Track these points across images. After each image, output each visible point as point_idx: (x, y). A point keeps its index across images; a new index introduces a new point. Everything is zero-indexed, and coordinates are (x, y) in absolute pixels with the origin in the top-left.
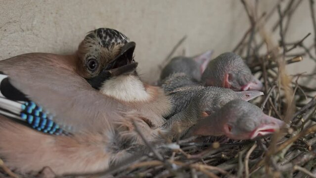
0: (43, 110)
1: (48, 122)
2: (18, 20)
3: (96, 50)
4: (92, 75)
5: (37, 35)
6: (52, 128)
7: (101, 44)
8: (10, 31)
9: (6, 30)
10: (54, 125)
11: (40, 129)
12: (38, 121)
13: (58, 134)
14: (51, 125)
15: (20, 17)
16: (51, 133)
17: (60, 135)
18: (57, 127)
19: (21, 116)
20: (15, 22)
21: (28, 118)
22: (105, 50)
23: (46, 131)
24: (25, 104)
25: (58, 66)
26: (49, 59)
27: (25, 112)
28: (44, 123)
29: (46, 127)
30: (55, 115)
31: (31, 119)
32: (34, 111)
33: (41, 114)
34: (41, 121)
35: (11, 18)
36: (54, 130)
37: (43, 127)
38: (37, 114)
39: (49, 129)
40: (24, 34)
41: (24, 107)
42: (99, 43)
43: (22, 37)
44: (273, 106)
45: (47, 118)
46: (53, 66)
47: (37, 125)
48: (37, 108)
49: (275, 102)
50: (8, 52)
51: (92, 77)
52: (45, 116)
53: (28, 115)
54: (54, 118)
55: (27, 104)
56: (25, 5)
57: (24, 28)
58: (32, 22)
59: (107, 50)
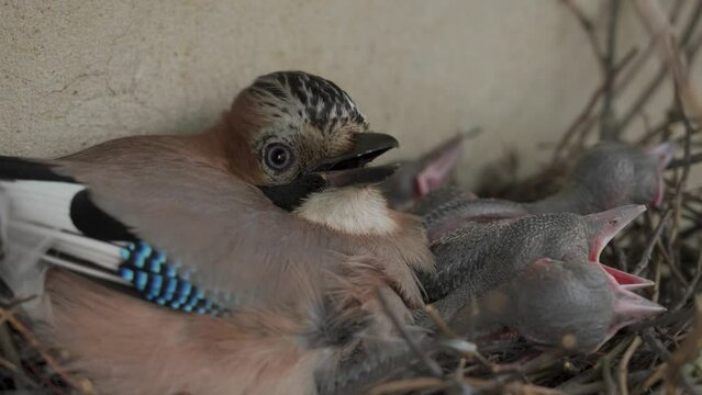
0: (168, 260)
1: (180, 285)
2: (102, 70)
3: (291, 127)
4: (274, 180)
5: (143, 103)
6: (189, 299)
7: (305, 116)
8: (84, 94)
9: (76, 92)
10: (194, 291)
11: (162, 302)
12: (158, 284)
13: (202, 311)
14: (187, 291)
15: (107, 63)
16: (189, 308)
17: (208, 312)
18: (201, 296)
19: (119, 273)
20: (96, 74)
21: (136, 278)
22: (316, 133)
23: (176, 306)
24: (128, 248)
25: (191, 160)
26: (166, 146)
27: (128, 264)
28: (172, 289)
29: (176, 297)
30: (194, 270)
31: (143, 280)
32: (148, 263)
33: (164, 268)
34: (165, 284)
35: (88, 67)
36: (194, 302)
37: (169, 297)
38: (156, 268)
39: (183, 301)
40: (116, 100)
41: (126, 254)
42: (300, 114)
43: (110, 107)
44: (666, 254)
45: (177, 277)
46: (179, 160)
47: (156, 293)
48: (154, 255)
49: (670, 247)
50: (82, 141)
51: (277, 184)
52: (172, 274)
53: (136, 270)
54: (193, 276)
55: (132, 247)
56: (119, 37)
57: (116, 88)
58: (134, 74)
59: (319, 132)
